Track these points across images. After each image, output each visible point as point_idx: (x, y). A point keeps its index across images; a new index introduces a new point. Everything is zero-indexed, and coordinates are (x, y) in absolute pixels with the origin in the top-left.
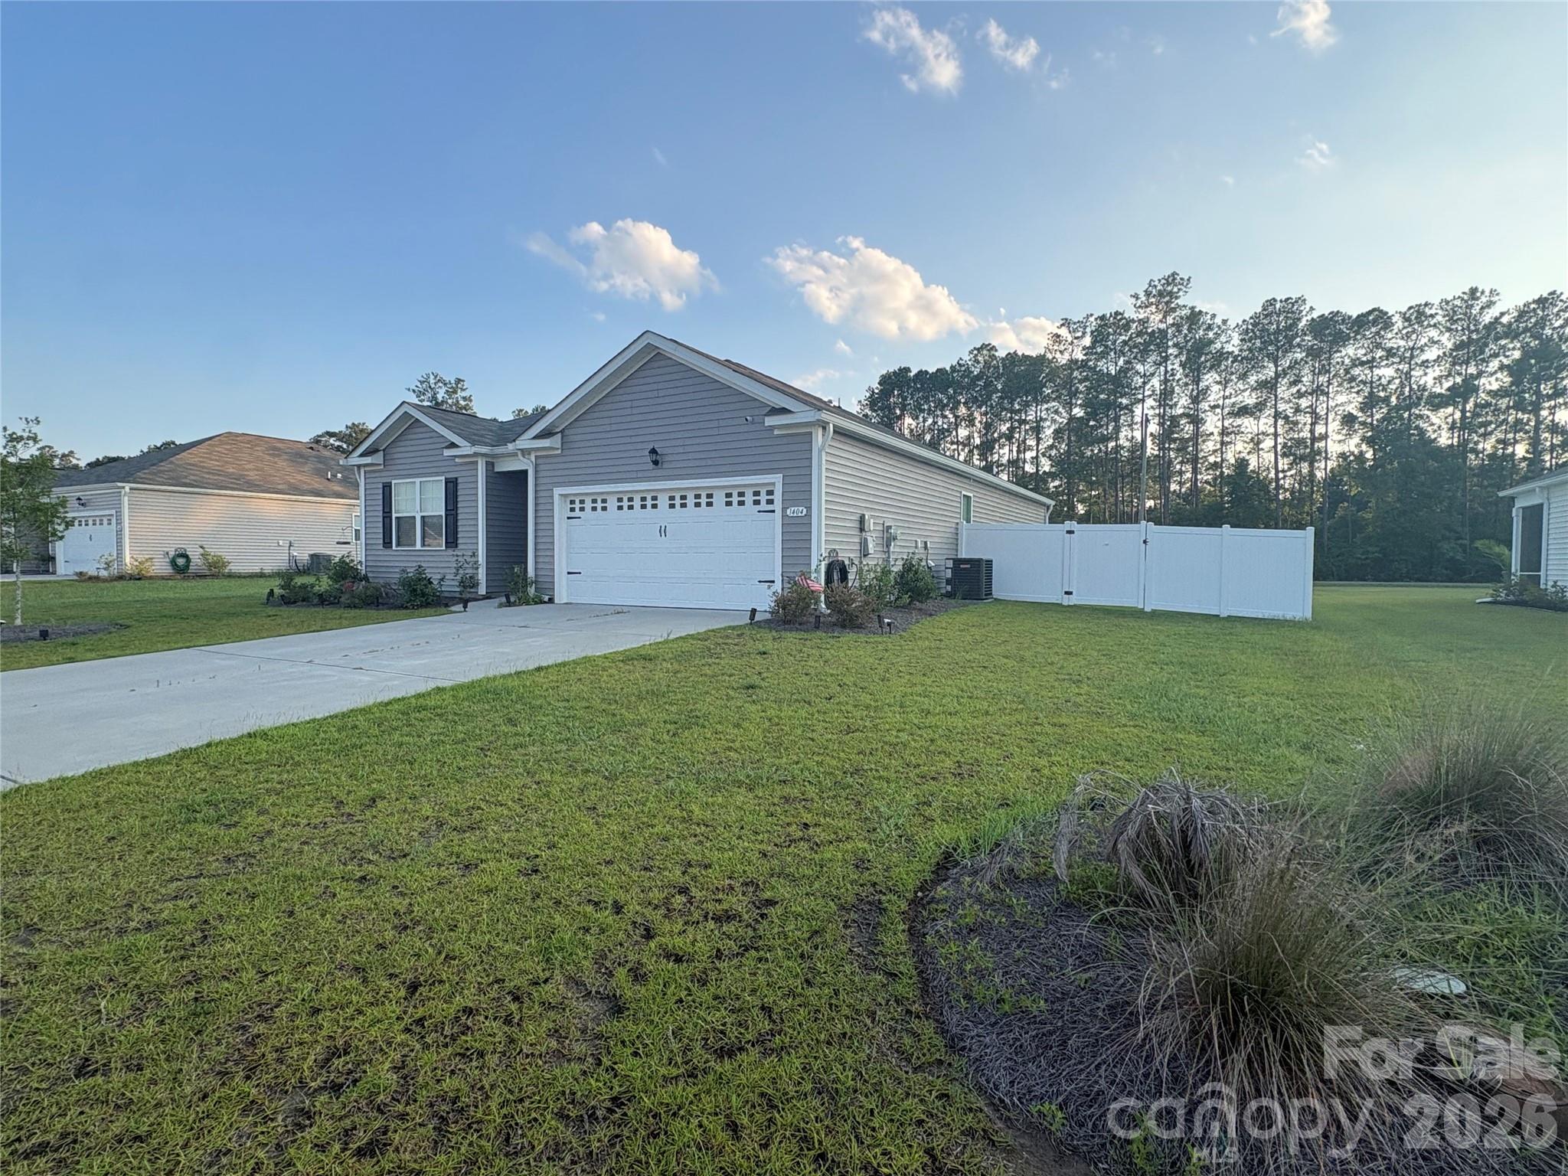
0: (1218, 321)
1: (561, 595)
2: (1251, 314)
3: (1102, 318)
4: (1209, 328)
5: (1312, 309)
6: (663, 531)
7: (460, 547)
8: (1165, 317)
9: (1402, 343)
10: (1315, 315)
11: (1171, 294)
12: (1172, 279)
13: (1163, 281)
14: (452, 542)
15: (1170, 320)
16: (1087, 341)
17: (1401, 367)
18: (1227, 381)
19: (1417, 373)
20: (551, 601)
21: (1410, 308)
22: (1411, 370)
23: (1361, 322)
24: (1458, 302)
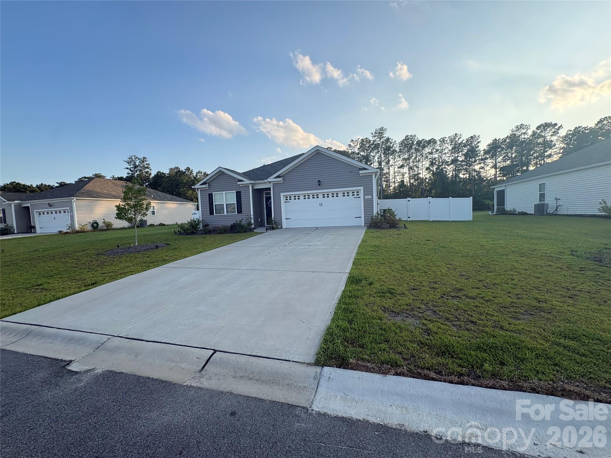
0: (393, 141)
1: (284, 226)
2: (403, 139)
3: (362, 140)
4: (391, 143)
5: (418, 138)
6: (321, 205)
7: (243, 213)
8: (380, 140)
9: (440, 148)
10: (418, 139)
11: (382, 133)
12: (382, 129)
13: (379, 129)
14: (240, 211)
15: (381, 141)
16: (358, 146)
17: (439, 154)
18: (395, 158)
19: (443, 156)
20: (281, 228)
21: (441, 138)
22: (442, 155)
23: (429, 142)
24: (452, 137)
